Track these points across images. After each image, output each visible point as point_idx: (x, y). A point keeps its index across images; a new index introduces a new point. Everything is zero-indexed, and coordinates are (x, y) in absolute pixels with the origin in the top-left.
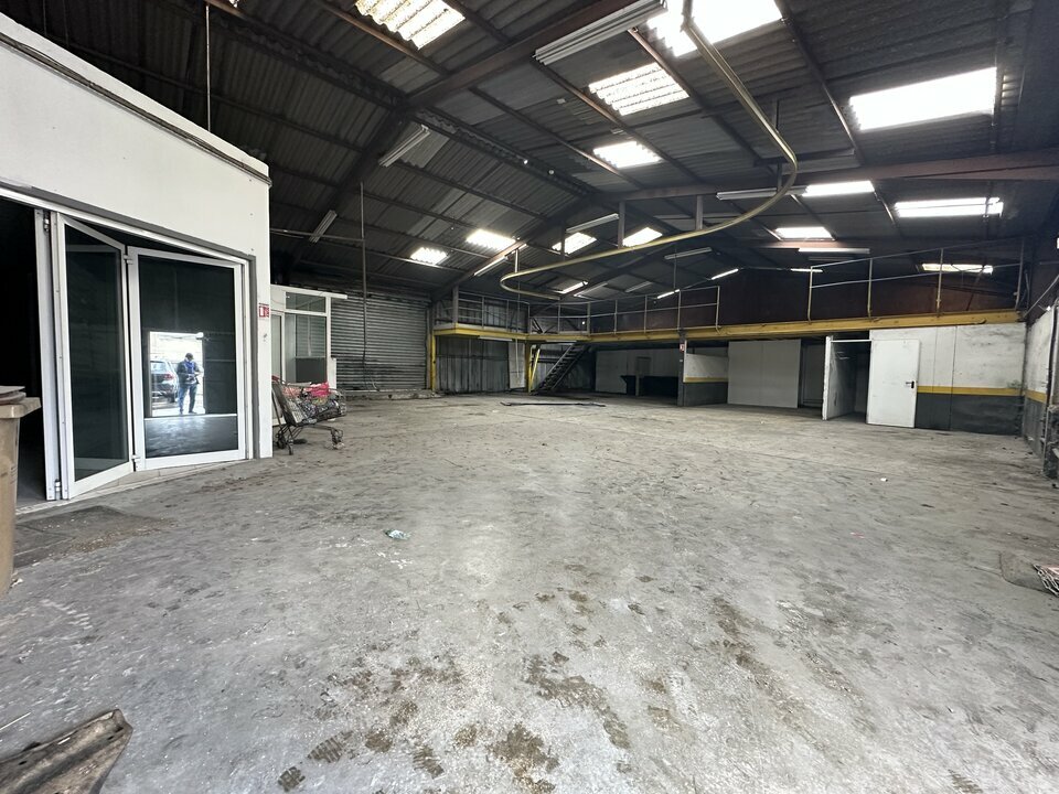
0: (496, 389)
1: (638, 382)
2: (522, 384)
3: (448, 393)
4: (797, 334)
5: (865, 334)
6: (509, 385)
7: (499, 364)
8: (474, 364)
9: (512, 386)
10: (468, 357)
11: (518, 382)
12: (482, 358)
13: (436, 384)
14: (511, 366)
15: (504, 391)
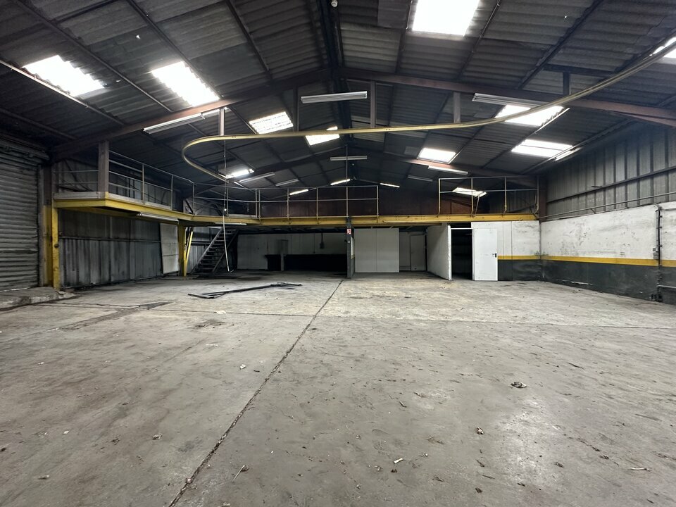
0: (147, 276)
1: (282, 259)
2: (176, 268)
3: (80, 288)
4: (397, 224)
5: (469, 224)
6: (162, 270)
7: (149, 248)
8: (118, 249)
9: (165, 271)
10: (109, 240)
11: (172, 266)
12: (129, 240)
13: (58, 277)
14: (164, 249)
15: (157, 277)
